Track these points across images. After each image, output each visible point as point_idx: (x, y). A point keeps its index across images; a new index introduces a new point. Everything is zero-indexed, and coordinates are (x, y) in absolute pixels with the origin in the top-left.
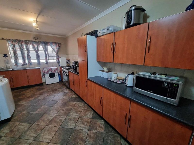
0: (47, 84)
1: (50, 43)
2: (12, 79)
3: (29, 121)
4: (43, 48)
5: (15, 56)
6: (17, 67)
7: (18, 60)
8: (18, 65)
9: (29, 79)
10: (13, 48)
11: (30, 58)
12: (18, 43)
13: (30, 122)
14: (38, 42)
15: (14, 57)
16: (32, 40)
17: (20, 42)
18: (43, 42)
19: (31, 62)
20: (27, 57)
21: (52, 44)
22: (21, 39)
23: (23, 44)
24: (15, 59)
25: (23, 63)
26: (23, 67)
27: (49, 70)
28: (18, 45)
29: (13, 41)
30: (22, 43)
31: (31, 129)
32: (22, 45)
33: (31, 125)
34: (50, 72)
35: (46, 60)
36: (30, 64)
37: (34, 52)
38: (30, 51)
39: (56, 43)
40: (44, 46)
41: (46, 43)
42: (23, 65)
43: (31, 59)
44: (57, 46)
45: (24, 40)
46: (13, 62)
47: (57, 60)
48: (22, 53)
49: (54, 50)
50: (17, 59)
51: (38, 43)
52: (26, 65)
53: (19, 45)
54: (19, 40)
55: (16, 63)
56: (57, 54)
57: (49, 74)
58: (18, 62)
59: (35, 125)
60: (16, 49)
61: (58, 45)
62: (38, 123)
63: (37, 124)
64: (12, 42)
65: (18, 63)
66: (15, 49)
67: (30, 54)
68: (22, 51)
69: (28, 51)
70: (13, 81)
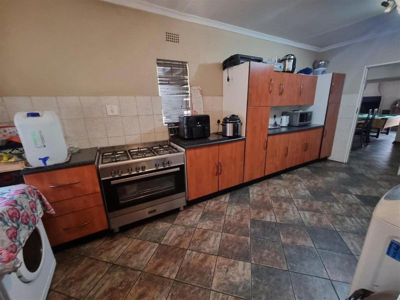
3: (338, 243)
13: (339, 240)
31: (346, 228)
33: (340, 233)
59: (336, 226)
62: (329, 226)
63: (333, 227)
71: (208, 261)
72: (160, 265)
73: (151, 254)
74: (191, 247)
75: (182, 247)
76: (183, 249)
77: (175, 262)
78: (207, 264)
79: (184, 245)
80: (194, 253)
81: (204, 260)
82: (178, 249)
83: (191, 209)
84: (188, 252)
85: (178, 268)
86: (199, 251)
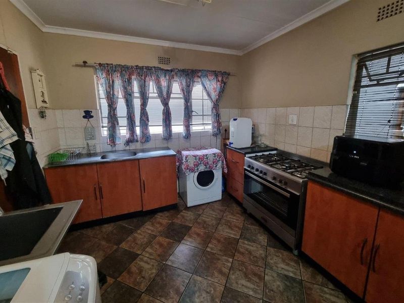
0: (189, 205)
1: (200, 74)
2: (100, 189)
4: (183, 90)
5: (111, 116)
6: (114, 149)
7: (117, 128)
8: (117, 142)
9: (143, 191)
10: (108, 90)
11: (148, 120)
12: (122, 76)
14: (172, 71)
15: (108, 118)
16: (156, 66)
17: (127, 72)
18: (183, 71)
19: (149, 133)
20: (141, 117)
21: (206, 76)
22: (129, 64)
23: (133, 77)
24: (110, 124)
25: (128, 136)
26: (128, 148)
27: (199, 159)
28: (120, 81)
29: (109, 69)
30: (130, 75)
32: (129, 81)
34: (202, 168)
35: (188, 126)
36: (146, 137)
37: (159, 101)
38: (150, 100)
39: (216, 74)
40: (184, 83)
41: (190, 75)
42: (129, 142)
43: (150, 124)
44: (218, 83)
45: (136, 66)
46: (105, 132)
47: (214, 127)
48: (127, 105)
49: (209, 95)
50: (116, 123)
51: (171, 74)
52: (137, 141)
53: (124, 82)
54: (123, 67)
55: (113, 136)
56: (216, 106)
57: (197, 174)
58: (118, 132)
60: (116, 93)
61: (220, 79)
64: (108, 73)
65: (118, 135)
66: (113, 94)
67: (148, 109)
68: (129, 100)
69: (144, 98)
70: (101, 197)
71: (220, 276)
72: (219, 241)
73: (229, 235)
74: (236, 262)
75: (236, 254)
76: (234, 256)
77: (220, 250)
78: (216, 274)
79: (238, 256)
80: (229, 265)
81: (221, 272)
82: (234, 252)
83: (301, 264)
84: (231, 260)
85: (215, 252)
86: (231, 269)
